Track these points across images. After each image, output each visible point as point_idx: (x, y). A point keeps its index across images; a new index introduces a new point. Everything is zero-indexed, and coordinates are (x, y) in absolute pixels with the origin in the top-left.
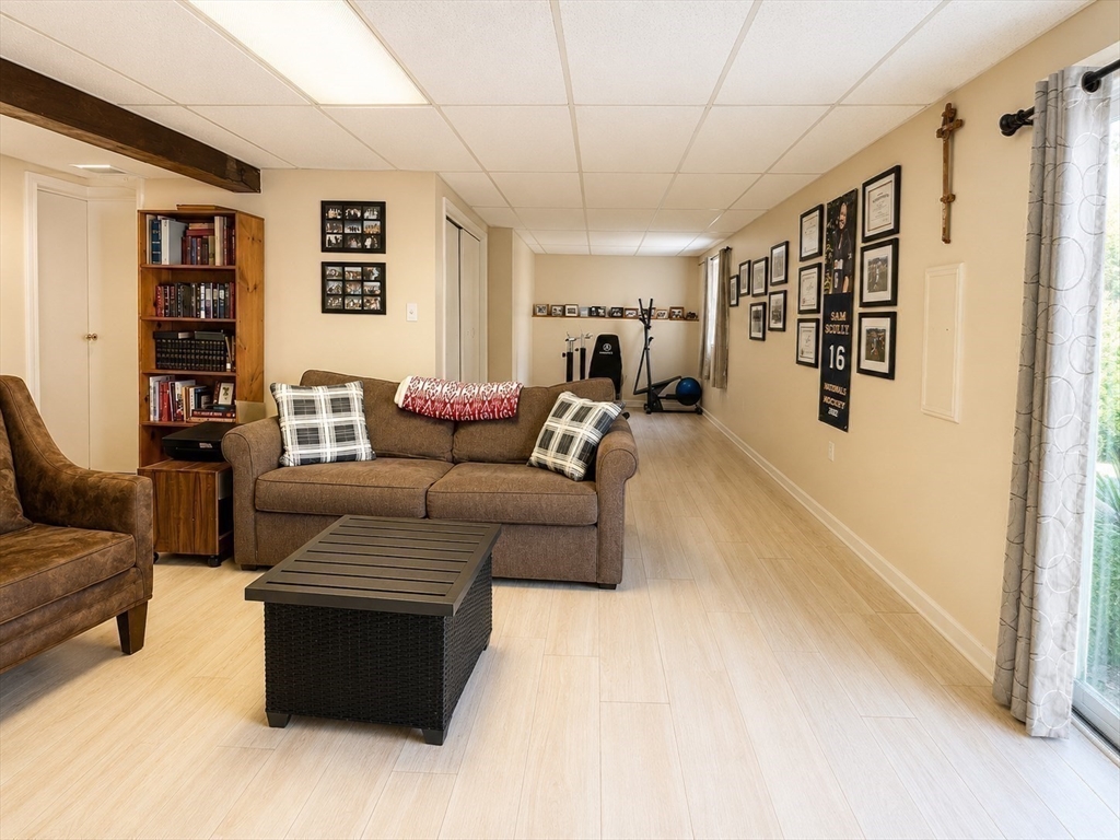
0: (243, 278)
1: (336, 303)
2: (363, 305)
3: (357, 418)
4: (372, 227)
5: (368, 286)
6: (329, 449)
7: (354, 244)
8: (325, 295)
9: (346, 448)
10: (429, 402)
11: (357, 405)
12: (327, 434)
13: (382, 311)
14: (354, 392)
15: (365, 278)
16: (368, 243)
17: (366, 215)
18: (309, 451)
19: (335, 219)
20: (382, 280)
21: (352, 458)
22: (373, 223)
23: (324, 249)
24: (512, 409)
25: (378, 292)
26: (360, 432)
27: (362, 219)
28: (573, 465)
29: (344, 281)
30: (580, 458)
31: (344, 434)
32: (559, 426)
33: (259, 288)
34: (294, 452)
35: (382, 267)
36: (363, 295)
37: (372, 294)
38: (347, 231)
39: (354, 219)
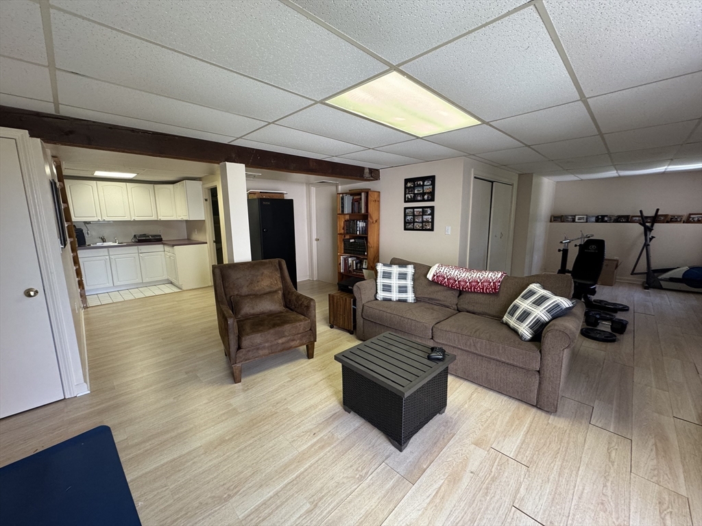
0: (371, 218)
1: (411, 226)
2: (422, 227)
3: (409, 283)
4: (428, 189)
5: (425, 217)
6: (395, 296)
7: (419, 198)
8: (405, 223)
9: (403, 296)
10: (446, 280)
11: (410, 277)
12: (395, 289)
13: (432, 230)
14: (410, 270)
15: (424, 213)
16: (426, 197)
17: (425, 183)
18: (387, 295)
19: (410, 187)
20: (432, 214)
21: (405, 301)
22: (428, 187)
23: (405, 201)
24: (495, 289)
25: (430, 221)
26: (410, 289)
27: (423, 185)
28: (525, 330)
29: (414, 215)
30: (531, 328)
31: (403, 289)
32: (524, 304)
33: (377, 221)
34: (381, 295)
35: (432, 208)
36: (423, 222)
37: (428, 222)
38: (416, 192)
39: (419, 186)
